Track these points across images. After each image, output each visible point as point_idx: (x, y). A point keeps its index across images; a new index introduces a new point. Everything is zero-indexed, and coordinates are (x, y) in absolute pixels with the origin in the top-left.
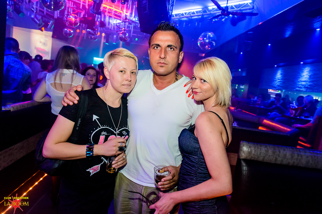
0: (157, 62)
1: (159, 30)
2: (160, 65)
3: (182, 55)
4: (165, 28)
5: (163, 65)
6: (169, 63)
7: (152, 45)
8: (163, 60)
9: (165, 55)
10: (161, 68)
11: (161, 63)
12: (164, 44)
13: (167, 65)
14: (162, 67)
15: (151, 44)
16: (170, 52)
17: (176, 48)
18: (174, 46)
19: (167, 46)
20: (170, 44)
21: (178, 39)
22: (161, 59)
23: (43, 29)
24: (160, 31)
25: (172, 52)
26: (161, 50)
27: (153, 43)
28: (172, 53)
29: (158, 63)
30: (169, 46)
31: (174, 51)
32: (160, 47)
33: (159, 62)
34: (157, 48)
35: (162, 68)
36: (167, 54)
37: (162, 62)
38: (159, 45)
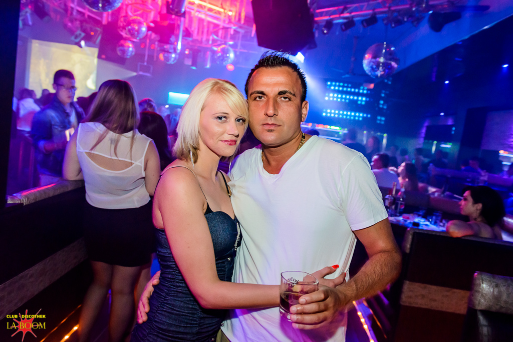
0: (261, 123)
1: (262, 66)
2: (267, 127)
3: (306, 108)
4: (272, 62)
5: (272, 128)
6: (283, 123)
7: (251, 94)
8: (272, 118)
9: (275, 109)
10: (269, 133)
11: (268, 124)
12: (272, 91)
13: (279, 128)
14: (271, 131)
15: (250, 92)
16: (284, 103)
17: (294, 95)
18: (291, 93)
19: (277, 93)
20: (282, 89)
21: (297, 79)
22: (269, 118)
23: (83, 43)
24: (264, 68)
25: (287, 103)
26: (268, 102)
27: (253, 91)
28: (287, 105)
29: (264, 125)
30: (281, 93)
31: (290, 102)
32: (265, 97)
33: (264, 123)
34: (260, 98)
35: (271, 133)
36: (278, 107)
37: (270, 123)
38: (262, 93)
